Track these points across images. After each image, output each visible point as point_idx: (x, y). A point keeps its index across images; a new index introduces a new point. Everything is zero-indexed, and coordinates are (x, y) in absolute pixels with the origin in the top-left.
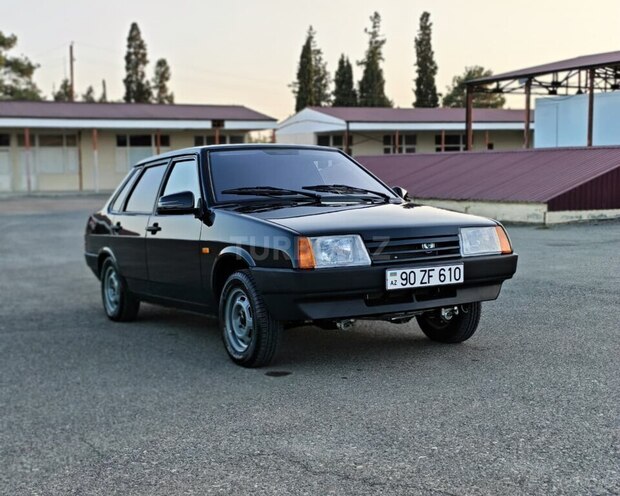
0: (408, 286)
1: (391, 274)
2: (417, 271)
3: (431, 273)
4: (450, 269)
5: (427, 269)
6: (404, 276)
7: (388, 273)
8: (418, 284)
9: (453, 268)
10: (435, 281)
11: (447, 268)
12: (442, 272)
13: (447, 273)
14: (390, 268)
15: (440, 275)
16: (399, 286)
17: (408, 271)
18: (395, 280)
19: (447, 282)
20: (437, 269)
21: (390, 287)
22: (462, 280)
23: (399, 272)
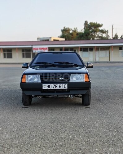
0: (49, 88)
1: (44, 85)
2: (52, 85)
3: (56, 86)
4: (63, 85)
5: (55, 84)
6: (48, 86)
7: (43, 85)
8: (52, 88)
9: (64, 85)
10: (58, 88)
11: (62, 85)
12: (60, 85)
13: (62, 86)
14: (44, 84)
15: (59, 86)
16: (46, 88)
17: (49, 85)
18: (45, 87)
19: (62, 88)
20: (58, 85)
21: (43, 88)
22: (67, 88)
23: (46, 85)
